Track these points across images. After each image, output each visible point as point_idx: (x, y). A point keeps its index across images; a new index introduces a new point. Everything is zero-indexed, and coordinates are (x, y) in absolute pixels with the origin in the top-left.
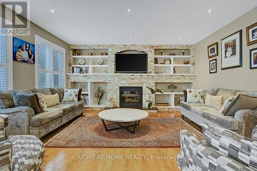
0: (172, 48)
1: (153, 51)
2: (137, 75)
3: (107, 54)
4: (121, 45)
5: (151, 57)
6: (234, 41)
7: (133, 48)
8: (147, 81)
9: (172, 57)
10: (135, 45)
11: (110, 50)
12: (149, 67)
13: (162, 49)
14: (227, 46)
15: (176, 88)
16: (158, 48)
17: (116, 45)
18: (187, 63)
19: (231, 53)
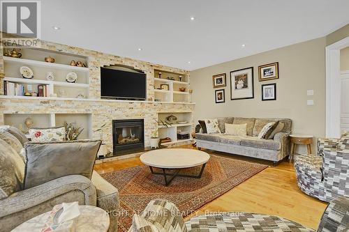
0: (171, 71)
1: (153, 72)
2: (136, 103)
3: (85, 66)
4: (110, 55)
5: (150, 79)
6: (246, 75)
7: (128, 64)
8: (149, 112)
9: (171, 83)
10: (130, 59)
11: (91, 59)
12: (148, 92)
13: (161, 71)
14: (237, 78)
15: (176, 119)
16: (158, 69)
17: (102, 54)
18: (183, 90)
19: (243, 85)
